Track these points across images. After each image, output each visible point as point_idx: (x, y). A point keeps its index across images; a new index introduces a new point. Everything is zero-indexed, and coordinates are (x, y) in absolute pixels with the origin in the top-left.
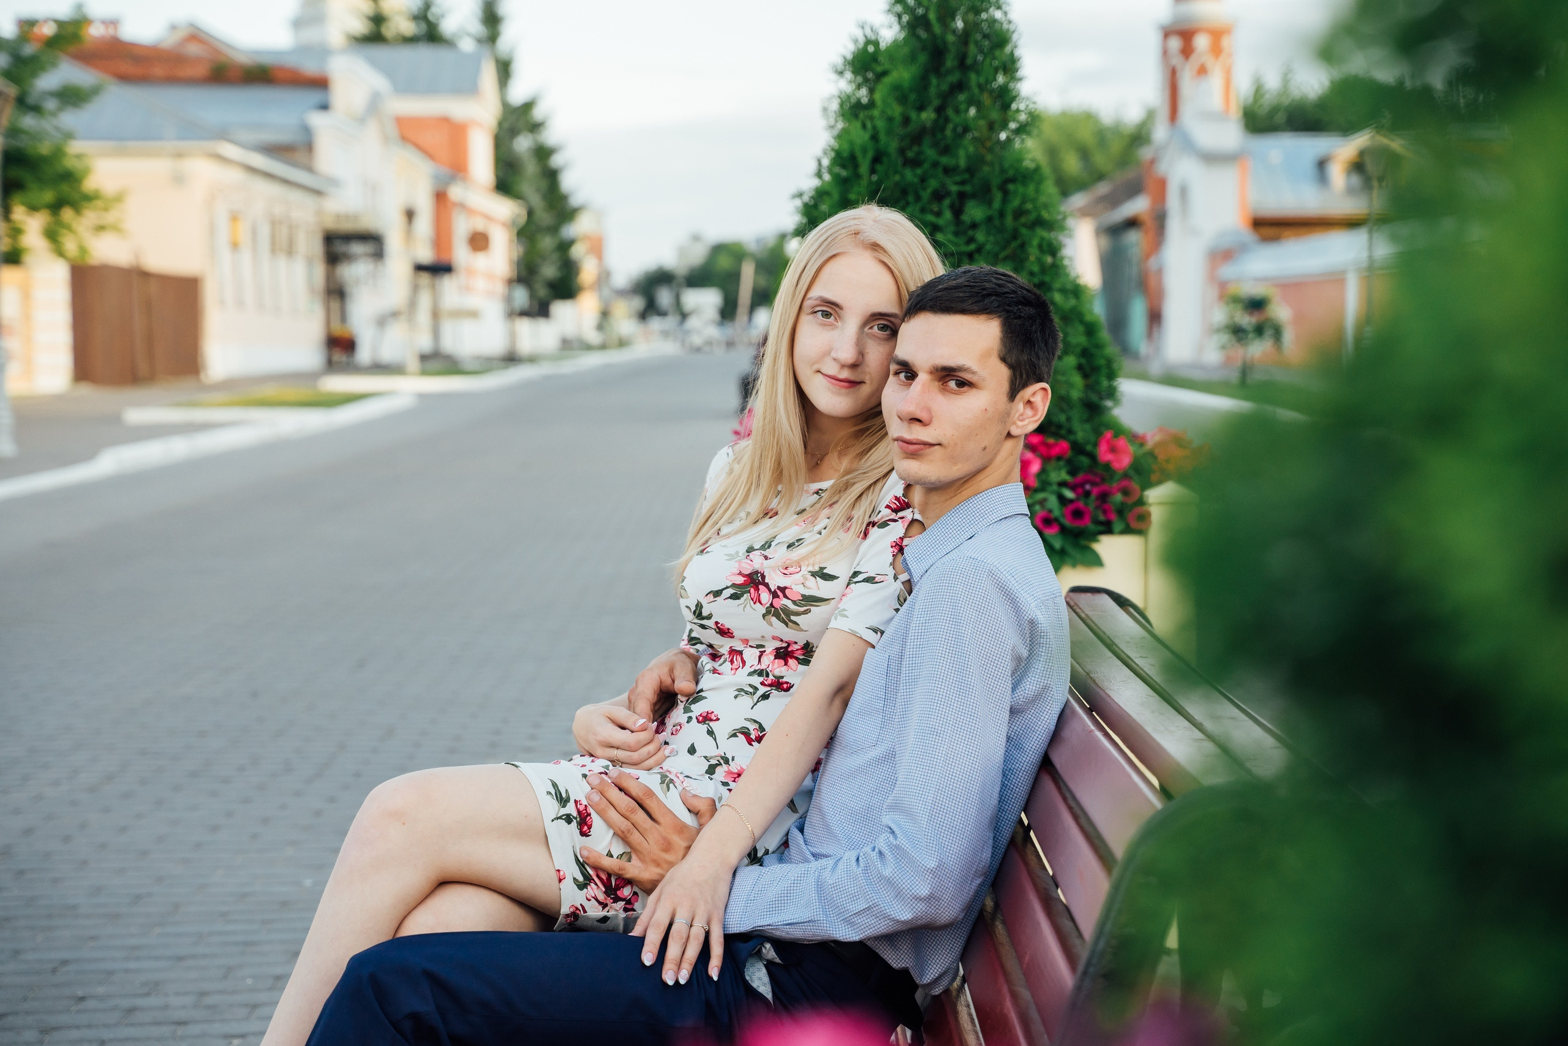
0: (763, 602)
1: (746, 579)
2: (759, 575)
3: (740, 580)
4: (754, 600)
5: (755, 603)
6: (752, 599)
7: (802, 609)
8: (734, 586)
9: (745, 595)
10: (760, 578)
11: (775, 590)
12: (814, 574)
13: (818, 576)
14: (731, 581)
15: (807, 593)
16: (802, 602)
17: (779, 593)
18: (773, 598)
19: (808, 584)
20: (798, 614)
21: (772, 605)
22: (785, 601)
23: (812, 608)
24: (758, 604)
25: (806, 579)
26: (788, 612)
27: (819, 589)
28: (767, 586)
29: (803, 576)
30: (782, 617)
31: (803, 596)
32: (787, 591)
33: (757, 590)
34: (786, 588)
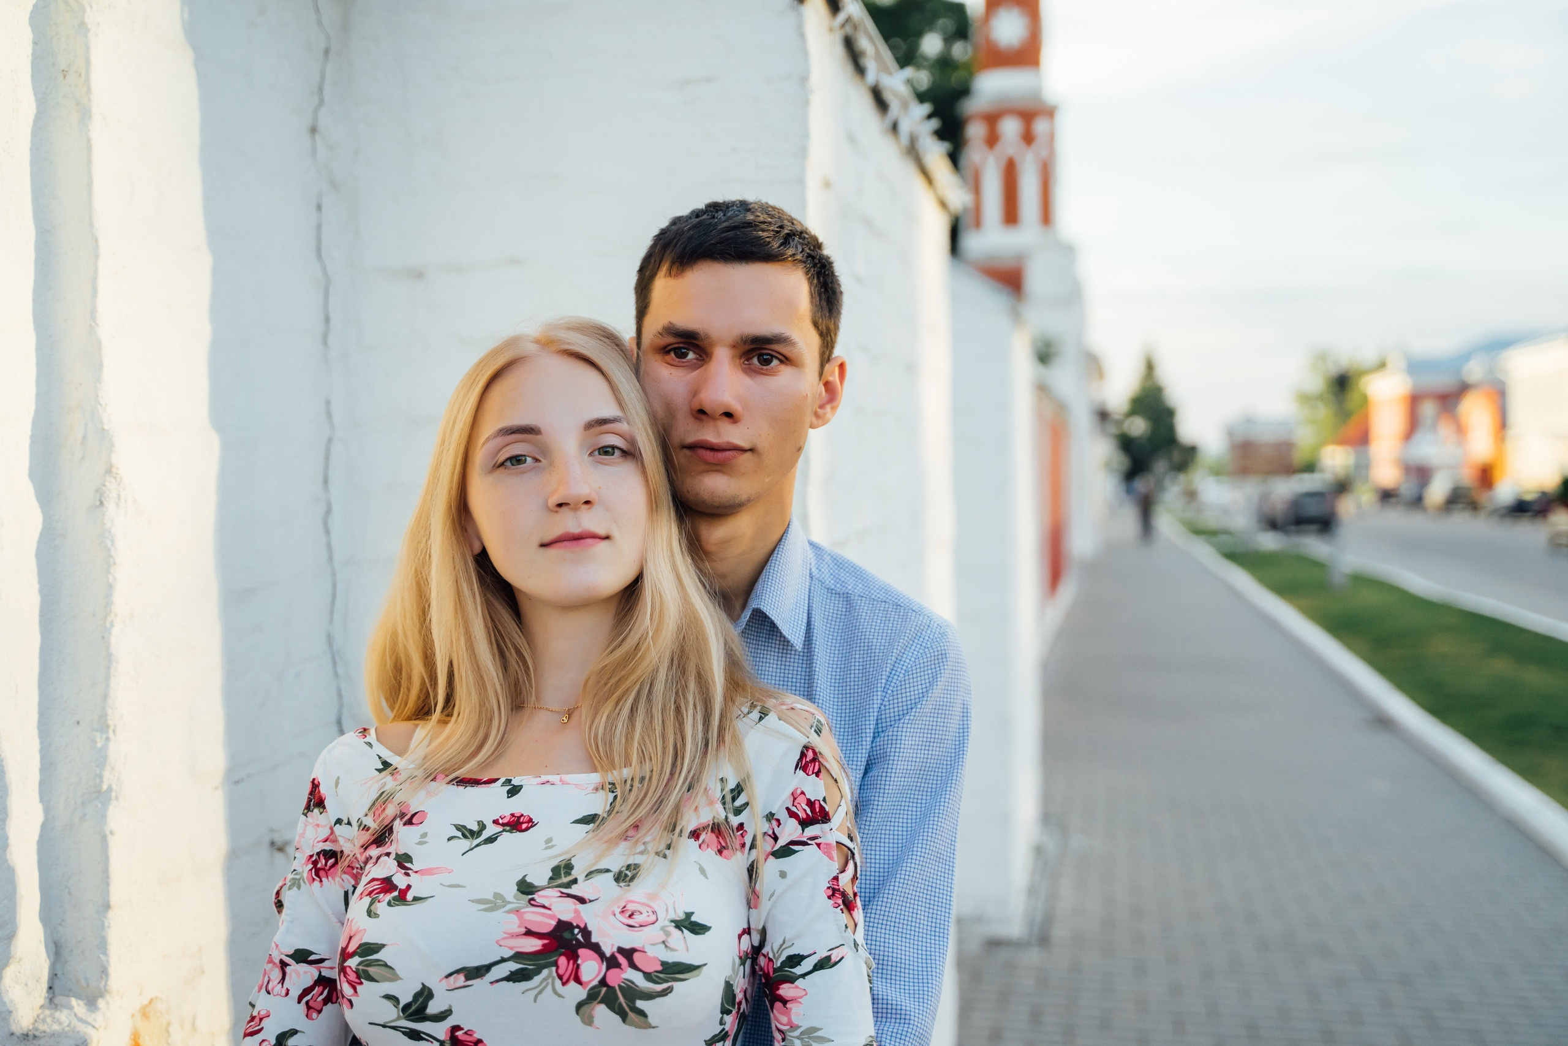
0: (584, 978)
1: (546, 941)
2: (576, 931)
3: (534, 945)
4: (565, 979)
5: (564, 984)
6: (560, 977)
7: (659, 988)
8: (518, 956)
9: (545, 972)
10: (579, 937)
11: (613, 955)
12: (678, 925)
13: (686, 928)
14: (511, 948)
15: (671, 958)
16: (661, 975)
17: (622, 960)
18: (608, 968)
19: (671, 943)
20: (649, 996)
21: (603, 982)
22: (631, 974)
23: (676, 985)
24: (572, 984)
25: (668, 934)
26: (632, 993)
27: (687, 950)
28: (596, 948)
29: (663, 929)
30: (620, 1004)
31: (663, 964)
32: (636, 957)
33: (573, 956)
34: (634, 950)
